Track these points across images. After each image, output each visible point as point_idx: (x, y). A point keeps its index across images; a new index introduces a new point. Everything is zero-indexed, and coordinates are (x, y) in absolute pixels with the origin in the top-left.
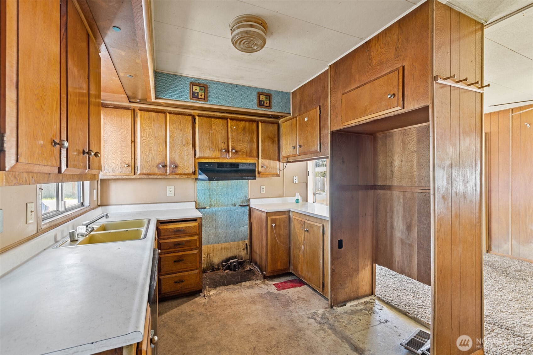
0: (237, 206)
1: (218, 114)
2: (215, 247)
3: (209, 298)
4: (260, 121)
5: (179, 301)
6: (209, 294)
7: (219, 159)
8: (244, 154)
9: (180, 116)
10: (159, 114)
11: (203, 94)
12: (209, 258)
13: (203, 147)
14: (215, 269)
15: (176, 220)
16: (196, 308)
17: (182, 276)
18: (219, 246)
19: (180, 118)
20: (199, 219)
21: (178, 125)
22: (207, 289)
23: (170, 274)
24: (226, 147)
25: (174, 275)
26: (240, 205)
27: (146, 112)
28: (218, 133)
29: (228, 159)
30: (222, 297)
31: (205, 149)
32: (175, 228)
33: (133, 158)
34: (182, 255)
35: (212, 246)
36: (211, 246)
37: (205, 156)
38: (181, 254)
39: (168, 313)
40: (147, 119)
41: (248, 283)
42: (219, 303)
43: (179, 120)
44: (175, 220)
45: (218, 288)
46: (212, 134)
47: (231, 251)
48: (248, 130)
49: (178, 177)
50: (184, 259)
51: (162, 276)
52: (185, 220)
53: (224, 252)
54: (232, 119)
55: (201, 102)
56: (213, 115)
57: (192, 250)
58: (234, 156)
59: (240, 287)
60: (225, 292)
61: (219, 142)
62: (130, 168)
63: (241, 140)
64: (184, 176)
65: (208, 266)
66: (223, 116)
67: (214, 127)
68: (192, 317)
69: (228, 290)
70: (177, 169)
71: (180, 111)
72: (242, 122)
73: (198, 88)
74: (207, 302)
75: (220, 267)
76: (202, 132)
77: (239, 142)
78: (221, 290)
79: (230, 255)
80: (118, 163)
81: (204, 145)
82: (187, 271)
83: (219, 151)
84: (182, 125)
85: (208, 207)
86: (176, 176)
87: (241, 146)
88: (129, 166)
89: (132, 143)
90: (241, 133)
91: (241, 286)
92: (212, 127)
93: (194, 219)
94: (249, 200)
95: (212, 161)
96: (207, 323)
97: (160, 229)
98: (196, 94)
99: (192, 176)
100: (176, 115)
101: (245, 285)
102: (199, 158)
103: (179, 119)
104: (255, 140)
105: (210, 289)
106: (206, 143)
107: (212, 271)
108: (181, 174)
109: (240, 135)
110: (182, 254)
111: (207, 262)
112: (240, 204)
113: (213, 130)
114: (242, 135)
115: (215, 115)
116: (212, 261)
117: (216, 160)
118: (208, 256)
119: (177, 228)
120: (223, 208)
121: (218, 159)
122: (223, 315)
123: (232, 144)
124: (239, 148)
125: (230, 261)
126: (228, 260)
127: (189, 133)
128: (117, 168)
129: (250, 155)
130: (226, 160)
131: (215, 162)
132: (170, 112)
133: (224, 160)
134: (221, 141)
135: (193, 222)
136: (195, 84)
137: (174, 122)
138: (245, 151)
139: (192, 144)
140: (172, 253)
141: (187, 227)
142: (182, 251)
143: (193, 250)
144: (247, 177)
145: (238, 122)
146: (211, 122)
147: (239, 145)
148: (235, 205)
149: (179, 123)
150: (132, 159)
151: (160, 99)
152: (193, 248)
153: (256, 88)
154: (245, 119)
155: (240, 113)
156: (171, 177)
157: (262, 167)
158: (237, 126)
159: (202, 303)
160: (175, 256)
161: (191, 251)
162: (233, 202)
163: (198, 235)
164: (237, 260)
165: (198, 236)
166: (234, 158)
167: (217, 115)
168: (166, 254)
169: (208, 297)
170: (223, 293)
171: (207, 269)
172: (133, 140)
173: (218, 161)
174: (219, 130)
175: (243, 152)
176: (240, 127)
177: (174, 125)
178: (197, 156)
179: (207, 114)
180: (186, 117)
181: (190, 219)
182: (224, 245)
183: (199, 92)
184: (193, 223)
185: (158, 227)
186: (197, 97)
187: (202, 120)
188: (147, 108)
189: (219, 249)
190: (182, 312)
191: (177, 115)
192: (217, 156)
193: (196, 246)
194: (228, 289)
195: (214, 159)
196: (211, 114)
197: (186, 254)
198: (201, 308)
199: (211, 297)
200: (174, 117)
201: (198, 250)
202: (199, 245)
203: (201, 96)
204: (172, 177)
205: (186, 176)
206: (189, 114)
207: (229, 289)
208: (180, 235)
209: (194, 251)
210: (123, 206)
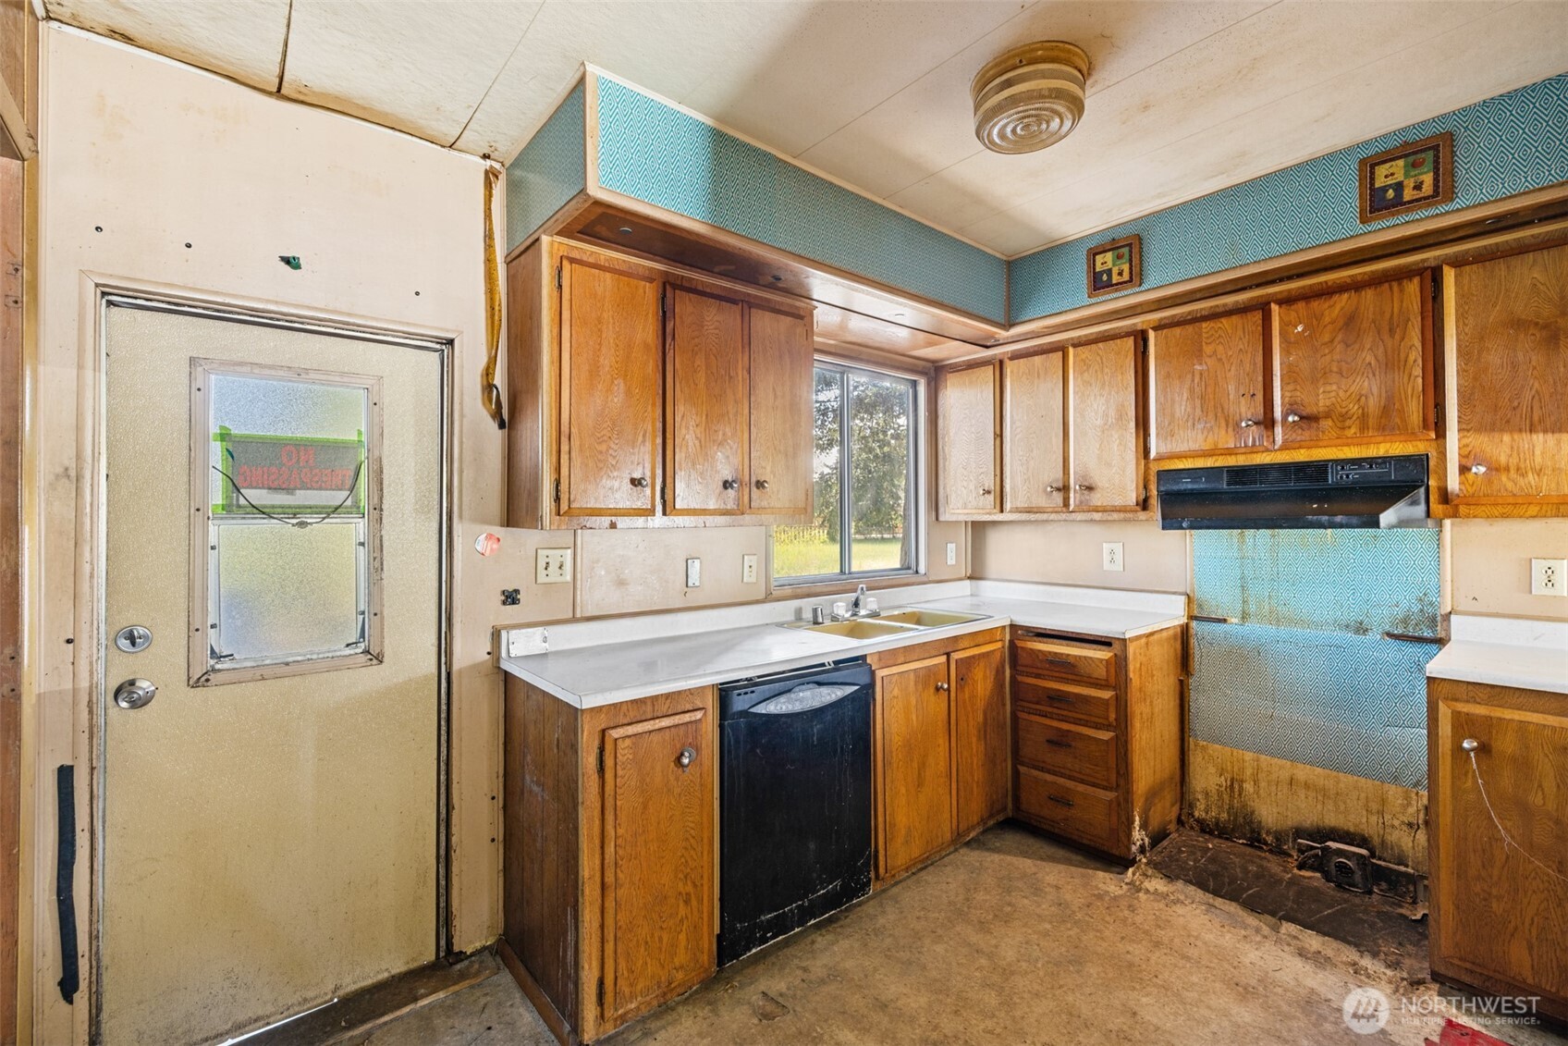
0: (1374, 636)
1: (1230, 300)
2: (1264, 765)
3: (1133, 891)
4: (1447, 264)
5: (1061, 853)
6: (1142, 883)
7: (1236, 454)
8: (1348, 423)
9: (1100, 345)
10: (1051, 355)
11: (1126, 268)
12: (1240, 795)
13: (1169, 424)
14: (1266, 844)
15: (1059, 634)
16: (1070, 887)
17: (1068, 789)
18: (1282, 768)
19: (1100, 352)
20: (1117, 642)
21: (1096, 372)
22: (1143, 866)
23: (1042, 771)
24: (1261, 410)
25: (1049, 777)
26: (1390, 635)
27: (1022, 360)
28: (1227, 367)
29: (1278, 451)
30: (1172, 913)
31: (1176, 428)
32: (1050, 652)
33: (998, 473)
34: (1068, 731)
35: (1249, 756)
36: (1247, 758)
37: (1178, 450)
38: (1065, 726)
39: (1009, 858)
40: (1025, 376)
41: (1313, 941)
42: (1139, 919)
43: (1098, 358)
44: (1053, 633)
45: (1180, 884)
46: (1201, 374)
47: (1342, 808)
48: (1374, 321)
49: (1097, 516)
50: (1073, 744)
51: (1023, 765)
52: (1077, 636)
53: (1303, 796)
54: (1286, 301)
55: (1123, 293)
56: (1211, 307)
57: (1097, 727)
58: (1299, 436)
59: (1266, 930)
60: (1198, 911)
61: (1231, 397)
62: (992, 496)
63: (1335, 369)
64: (1115, 516)
65: (1235, 819)
66: (1252, 299)
67: (1208, 350)
68: (1036, 895)
69: (1213, 910)
70: (1092, 495)
71: (1105, 331)
72: (1336, 297)
73: (1109, 256)
74: (1115, 896)
75: (1285, 847)
76: (1168, 375)
77: (1321, 382)
78: (1186, 897)
79: (1332, 820)
80: (972, 487)
81: (1173, 415)
82: (1082, 782)
83: (1230, 430)
84: (1106, 370)
85: (1234, 620)
86: (1094, 513)
87: (1333, 394)
88: (989, 492)
89: (995, 439)
90: (1332, 341)
91: (1276, 929)
92: (1201, 350)
93: (1103, 640)
94: (1447, 617)
95: (1209, 463)
96: (1048, 926)
97: (1017, 647)
98: (1105, 275)
99: (1139, 513)
100: (1089, 347)
101: (1295, 938)
102: (1159, 459)
103: (1098, 355)
104: (1415, 355)
105: (1150, 872)
106: (1182, 407)
107: (1251, 846)
108: (1104, 510)
109: (1327, 351)
110: (1068, 728)
111: (1231, 807)
112: (1387, 628)
113: (1208, 360)
114: (1340, 348)
115: (1217, 306)
116: (1253, 813)
117: (1221, 458)
118: (1236, 786)
119: (1056, 653)
120: (1298, 631)
121: (1230, 454)
122: (1105, 945)
123: (1288, 394)
124: (1321, 404)
125: (1330, 843)
126: (1323, 834)
127: (1126, 389)
128: (970, 499)
129: (1387, 420)
130: (1265, 454)
131: (1217, 465)
132: (1076, 341)
133: (1255, 455)
134: (1237, 389)
135: (1100, 647)
136: (1102, 250)
137: (1085, 368)
138: (1354, 408)
139: (1134, 419)
140: (1046, 716)
141: (1080, 657)
142: (1072, 720)
143: (1100, 729)
144: (1325, 518)
145: (1315, 304)
146: (1200, 335)
147: (1324, 392)
148: (1361, 629)
149: (1097, 367)
150: (995, 475)
151: (1018, 324)
152: (1100, 724)
153: (1348, 151)
154: (1359, 278)
155: (1307, 269)
156: (1079, 516)
157: (1464, 469)
158: (1313, 324)
159: (1099, 889)
160: (1051, 726)
161: (1093, 730)
162: (1353, 616)
163: (1114, 688)
164: (1364, 852)
165: (1114, 693)
166: (1297, 445)
167: (1225, 305)
168: (1033, 714)
169: (1132, 886)
170: (1189, 908)
171: (1233, 830)
172: (998, 433)
173: (1231, 461)
174: (1230, 353)
175: (1344, 417)
176: (1327, 319)
177: (1086, 374)
178: (1153, 454)
179: (1189, 313)
180: (1117, 345)
181: (1092, 638)
182: (1303, 772)
183: (1114, 265)
184: (1100, 650)
185: (1016, 641)
186: (1109, 285)
187: (1166, 337)
188: (1028, 348)
189: (1281, 777)
190: (1035, 874)
191: (1094, 346)
192: (1220, 446)
193: (1107, 719)
194: (1215, 907)
195: (1214, 458)
196: (1201, 309)
197: (1078, 733)
198: (1079, 895)
199: (1141, 894)
200: (1085, 352)
201: (1112, 734)
202: (1116, 720)
203: (1119, 277)
204: (1084, 518)
205: (1122, 515)
206: (1127, 333)
207: (1218, 911)
208: (1064, 675)
209: (1100, 732)
210: (1006, 584)
